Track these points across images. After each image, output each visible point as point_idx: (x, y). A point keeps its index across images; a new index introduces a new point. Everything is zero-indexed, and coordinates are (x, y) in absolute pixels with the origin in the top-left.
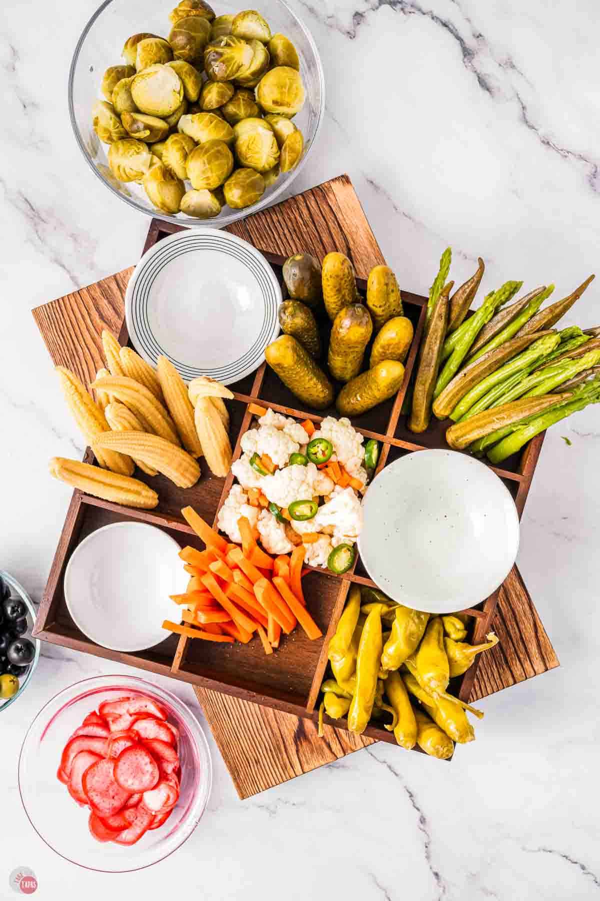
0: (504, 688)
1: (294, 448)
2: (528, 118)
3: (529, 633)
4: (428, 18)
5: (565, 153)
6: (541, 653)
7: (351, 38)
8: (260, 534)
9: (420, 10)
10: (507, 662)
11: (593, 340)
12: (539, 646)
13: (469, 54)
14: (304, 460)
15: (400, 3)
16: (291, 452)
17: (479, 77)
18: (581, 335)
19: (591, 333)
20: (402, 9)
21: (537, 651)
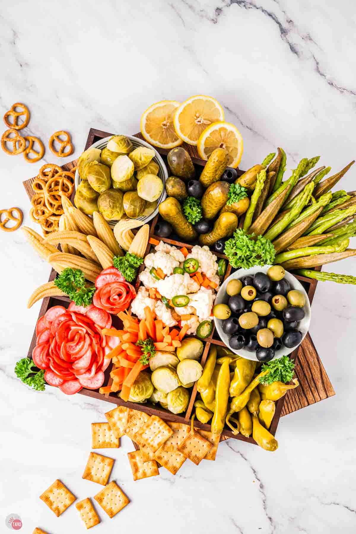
0: (302, 408)
1: (176, 264)
2: (320, 70)
3: (317, 375)
4: (259, 11)
5: (342, 90)
6: (324, 387)
7: (214, 23)
8: (156, 315)
9: (255, 6)
10: (304, 393)
11: (353, 198)
12: (323, 383)
13: (285, 32)
14: (182, 271)
15: (243, 2)
16: (174, 267)
17: (290, 45)
18: (346, 196)
19: (352, 194)
20: (245, 6)
21: (322, 386)
